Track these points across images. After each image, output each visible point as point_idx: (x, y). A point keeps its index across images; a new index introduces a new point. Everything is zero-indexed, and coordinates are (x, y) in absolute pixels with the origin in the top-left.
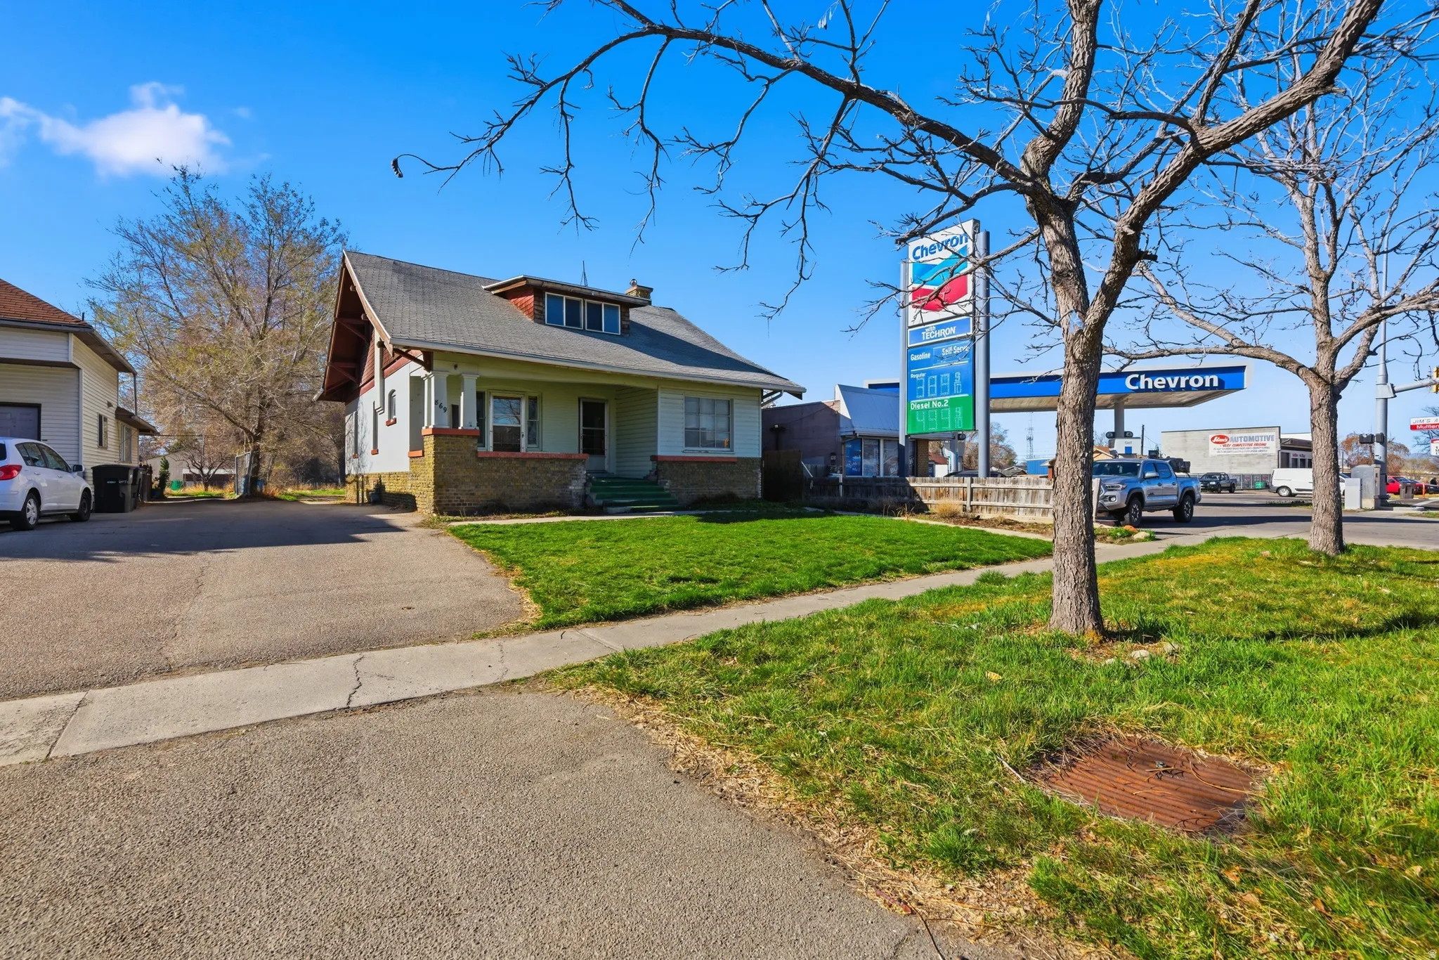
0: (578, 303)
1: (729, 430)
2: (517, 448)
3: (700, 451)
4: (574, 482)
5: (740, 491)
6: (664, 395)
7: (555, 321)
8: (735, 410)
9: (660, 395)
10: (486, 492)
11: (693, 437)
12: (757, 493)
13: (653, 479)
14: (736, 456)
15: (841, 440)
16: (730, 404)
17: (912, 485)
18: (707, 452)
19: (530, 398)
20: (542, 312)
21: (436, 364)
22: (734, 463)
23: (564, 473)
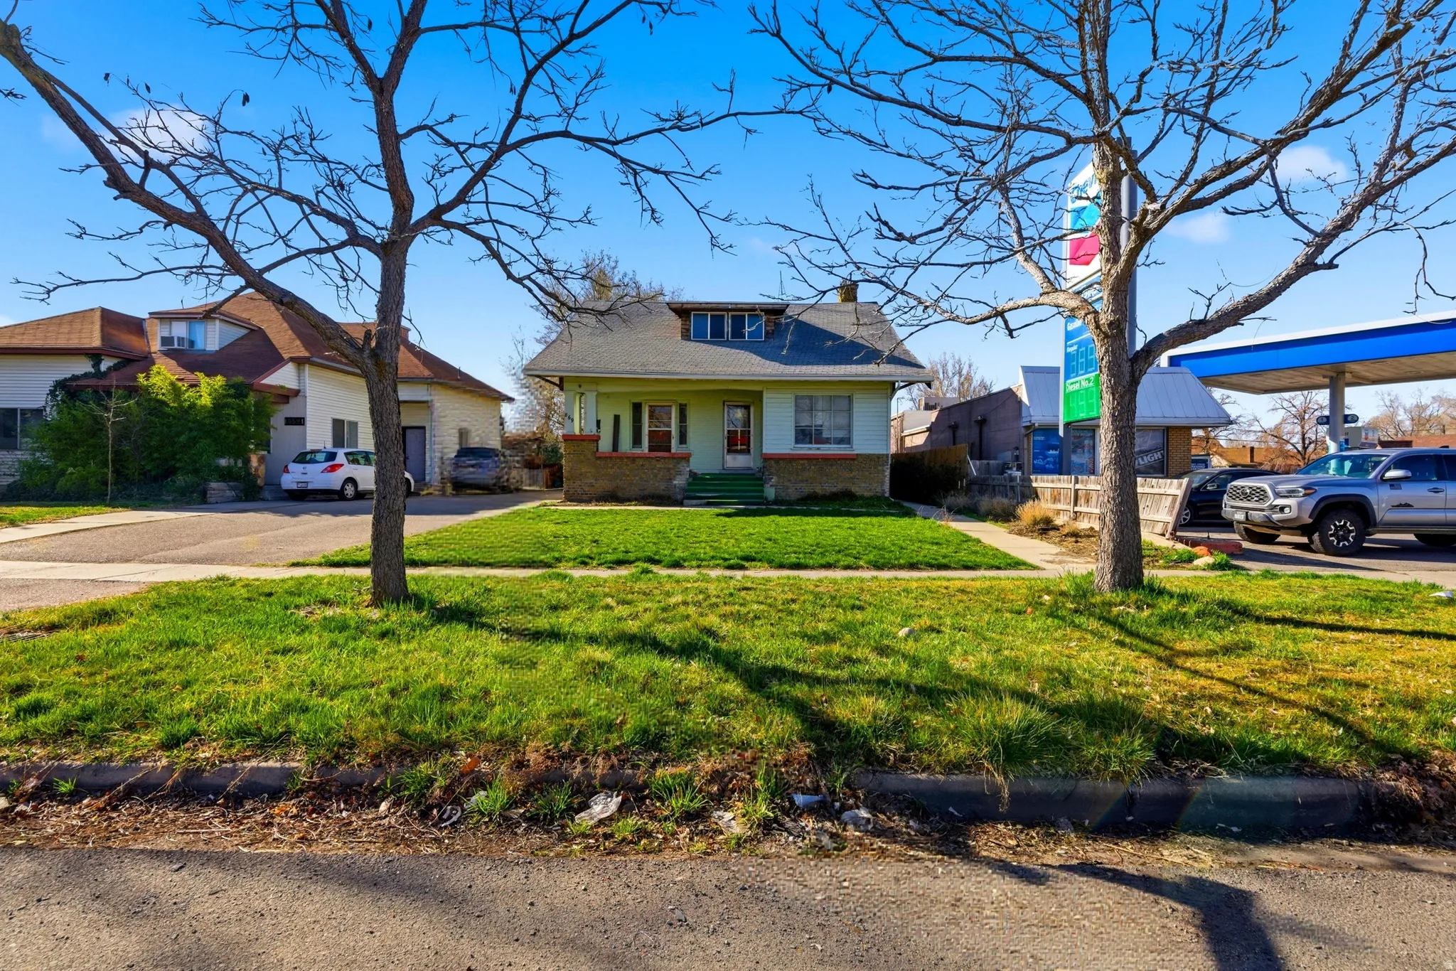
0: (723, 316)
1: (849, 427)
2: (668, 449)
3: (810, 449)
4: (679, 477)
5: (859, 489)
6: (769, 395)
7: (700, 337)
8: (855, 405)
9: (765, 395)
10: (603, 485)
11: (803, 435)
12: (884, 492)
13: (758, 475)
14: (855, 452)
15: (1023, 431)
16: (850, 398)
17: (1034, 485)
18: (818, 449)
19: (681, 405)
20: (688, 330)
21: (566, 386)
22: (854, 459)
23: (669, 469)
